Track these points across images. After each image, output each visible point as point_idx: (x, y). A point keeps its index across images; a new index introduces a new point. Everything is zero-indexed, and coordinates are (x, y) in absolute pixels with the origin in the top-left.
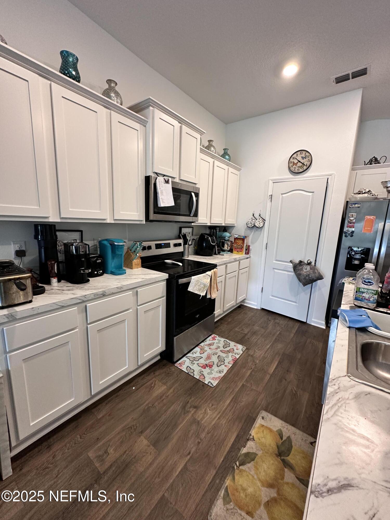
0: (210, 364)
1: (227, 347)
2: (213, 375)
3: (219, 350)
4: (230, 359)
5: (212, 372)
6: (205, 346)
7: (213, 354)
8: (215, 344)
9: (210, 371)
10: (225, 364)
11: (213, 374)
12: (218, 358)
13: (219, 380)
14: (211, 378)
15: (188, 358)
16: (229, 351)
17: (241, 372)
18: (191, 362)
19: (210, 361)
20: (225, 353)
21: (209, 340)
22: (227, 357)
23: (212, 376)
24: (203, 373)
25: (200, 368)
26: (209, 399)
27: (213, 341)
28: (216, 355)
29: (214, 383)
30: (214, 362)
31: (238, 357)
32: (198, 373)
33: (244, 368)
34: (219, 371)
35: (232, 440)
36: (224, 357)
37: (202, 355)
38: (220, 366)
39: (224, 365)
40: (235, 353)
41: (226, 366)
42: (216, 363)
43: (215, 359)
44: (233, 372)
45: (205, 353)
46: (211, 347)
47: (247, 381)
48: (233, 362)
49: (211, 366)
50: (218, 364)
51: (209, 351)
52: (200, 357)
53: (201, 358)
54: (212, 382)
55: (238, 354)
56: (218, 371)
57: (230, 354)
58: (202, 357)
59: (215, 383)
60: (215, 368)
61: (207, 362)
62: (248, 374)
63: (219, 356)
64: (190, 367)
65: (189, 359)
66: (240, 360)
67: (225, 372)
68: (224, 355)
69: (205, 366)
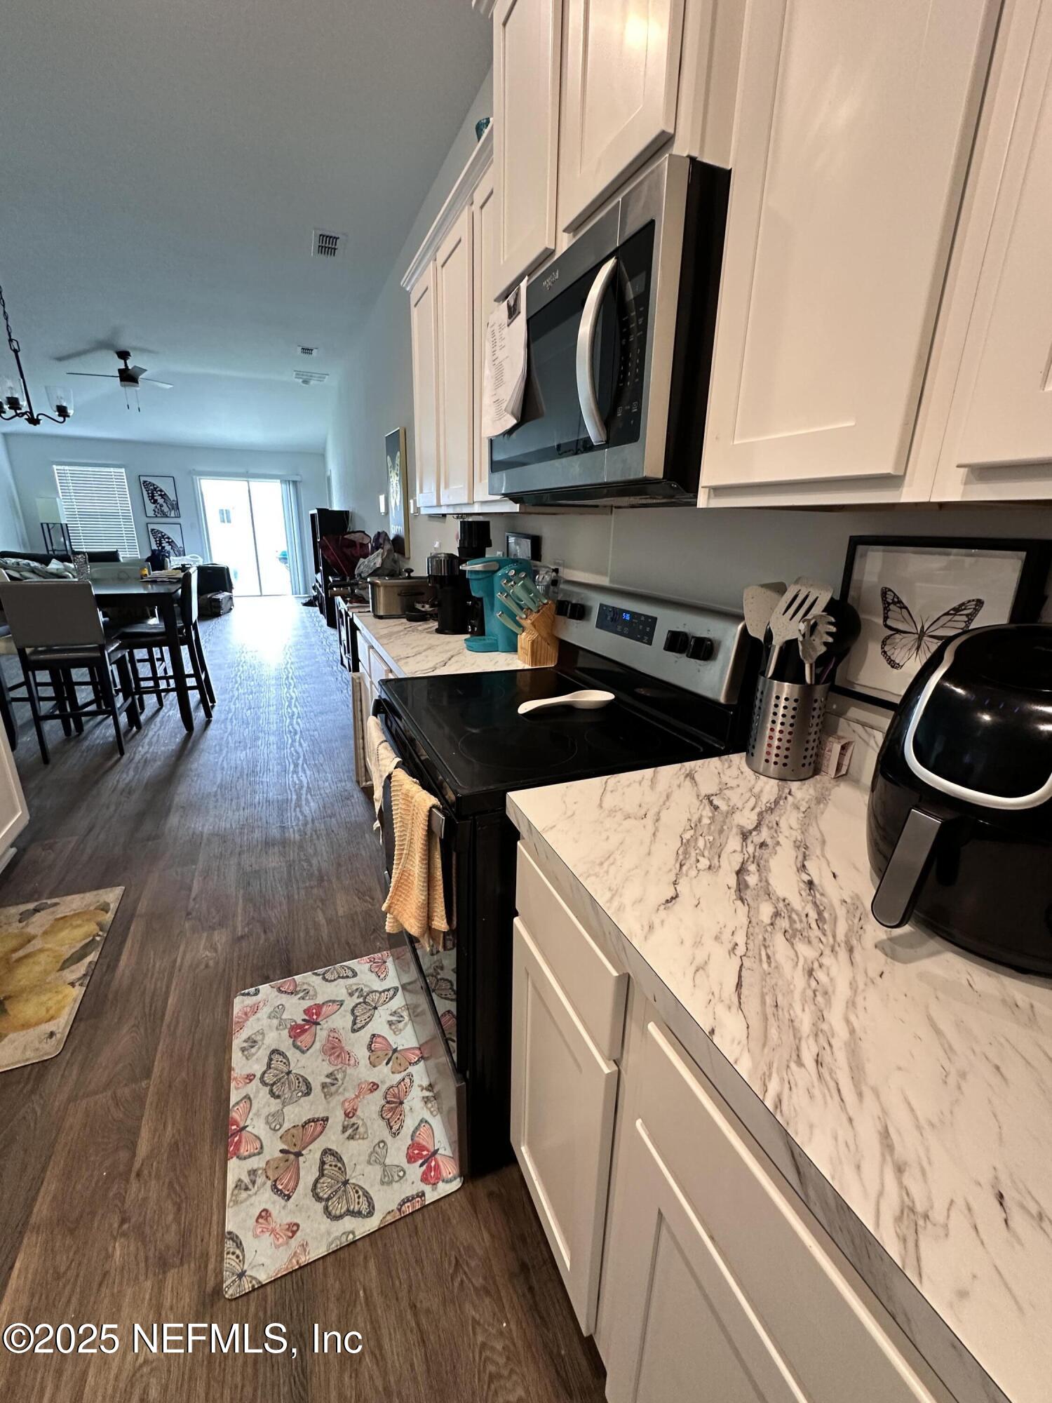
0: (304, 1040)
1: (322, 1174)
2: (265, 1017)
3: (337, 1119)
4: (257, 1127)
5: (275, 1022)
6: (398, 1077)
7: (339, 1076)
8: (378, 1129)
9: (284, 1017)
10: (256, 1082)
11: (269, 1017)
12: (305, 1080)
13: (235, 1019)
14: (261, 1004)
15: (389, 990)
16: (292, 1155)
17: (178, 1112)
18: (366, 990)
19: (317, 1045)
20: (299, 1131)
21: (423, 1121)
22: (274, 1121)
23: (264, 1012)
24: (299, 996)
25: (319, 1001)
26: (224, 970)
27: (404, 1141)
28: (324, 1086)
29: (243, 1002)
30: (303, 1052)
31: (236, 1170)
32: (309, 985)
33: (175, 1146)
34: (255, 1042)
35: (124, 957)
36: (284, 1105)
37: (365, 1035)
38: (271, 1060)
39: (258, 1076)
40: (259, 1181)
41: (250, 1078)
42: (292, 1054)
43: (312, 1065)
44: (210, 1082)
45: (367, 1054)
46: (377, 1099)
47: (140, 1099)
48: (236, 1123)
49: (297, 1031)
50: (281, 1058)
51: (364, 1071)
52: (363, 1027)
53: (354, 1023)
54: (249, 1001)
55: (239, 1185)
56: (259, 1038)
57: (274, 1147)
58: (354, 1031)
59: (240, 1004)
60: (277, 1038)
61: (322, 1034)
62: (145, 1133)
63: (308, 1094)
64: (347, 977)
65: (380, 993)
66: (212, 1167)
67: (237, 1057)
68: (297, 1113)
69: (313, 1017)
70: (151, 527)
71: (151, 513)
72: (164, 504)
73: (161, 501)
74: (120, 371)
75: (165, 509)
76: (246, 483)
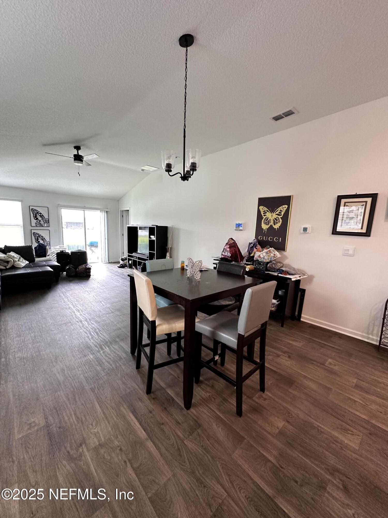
70: (33, 231)
71: (33, 224)
72: (42, 220)
73: (40, 218)
74: (75, 155)
75: (42, 222)
76: (83, 211)
